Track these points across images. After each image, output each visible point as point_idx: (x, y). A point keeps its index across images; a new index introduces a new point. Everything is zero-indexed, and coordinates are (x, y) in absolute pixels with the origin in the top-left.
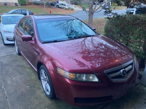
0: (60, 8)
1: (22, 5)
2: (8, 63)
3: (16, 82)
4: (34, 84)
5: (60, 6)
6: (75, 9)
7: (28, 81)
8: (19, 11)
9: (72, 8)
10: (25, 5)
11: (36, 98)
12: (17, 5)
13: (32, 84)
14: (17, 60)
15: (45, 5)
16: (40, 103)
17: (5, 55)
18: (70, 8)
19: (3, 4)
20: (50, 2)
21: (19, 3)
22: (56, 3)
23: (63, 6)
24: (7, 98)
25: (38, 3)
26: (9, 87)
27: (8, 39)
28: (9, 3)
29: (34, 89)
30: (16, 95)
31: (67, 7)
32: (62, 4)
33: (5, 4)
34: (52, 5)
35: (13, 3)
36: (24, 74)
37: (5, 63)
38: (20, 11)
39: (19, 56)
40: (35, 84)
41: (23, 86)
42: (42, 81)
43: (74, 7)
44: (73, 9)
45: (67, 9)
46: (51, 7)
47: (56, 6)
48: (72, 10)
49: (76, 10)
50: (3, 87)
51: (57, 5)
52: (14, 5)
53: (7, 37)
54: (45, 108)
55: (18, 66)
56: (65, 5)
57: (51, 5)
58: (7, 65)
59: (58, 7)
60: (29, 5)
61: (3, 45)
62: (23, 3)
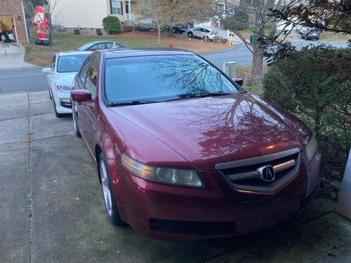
0: (196, 37)
1: (111, 33)
2: (52, 151)
3: (58, 189)
4: (91, 195)
5: (196, 34)
6: (231, 40)
7: (81, 187)
8: (100, 45)
9: (224, 38)
10: (118, 33)
11: (87, 222)
12: (101, 34)
13: (88, 194)
14: (71, 146)
15: (159, 31)
16: (92, 231)
17: (51, 136)
18: (218, 39)
19: (73, 31)
20: (173, 24)
21: (104, 29)
22: (186, 28)
23: (202, 34)
24: (31, 216)
25: (144, 27)
26: (42, 196)
27: (63, 104)
28: (85, 28)
29: (89, 204)
30: (50, 212)
31: (211, 37)
32: (202, 30)
33: (77, 32)
34: (178, 31)
35: (92, 29)
36: (78, 174)
37: (46, 151)
38: (104, 45)
39: (78, 140)
40: (94, 195)
41: (69, 196)
42: (104, 186)
43: (228, 35)
44: (227, 40)
45: (211, 40)
46: (175, 37)
47: (186, 34)
48: (225, 41)
49: (234, 43)
50: (29, 195)
51: (190, 32)
52: (95, 33)
53: (61, 99)
54: (98, 241)
55: (70, 157)
56: (208, 31)
57: (176, 33)
58: (50, 154)
59: (191, 37)
60: (127, 32)
61: (54, 116)
62: (113, 29)
